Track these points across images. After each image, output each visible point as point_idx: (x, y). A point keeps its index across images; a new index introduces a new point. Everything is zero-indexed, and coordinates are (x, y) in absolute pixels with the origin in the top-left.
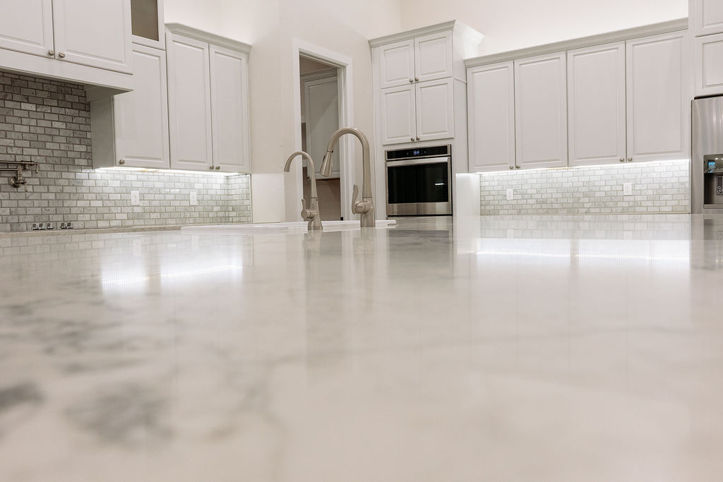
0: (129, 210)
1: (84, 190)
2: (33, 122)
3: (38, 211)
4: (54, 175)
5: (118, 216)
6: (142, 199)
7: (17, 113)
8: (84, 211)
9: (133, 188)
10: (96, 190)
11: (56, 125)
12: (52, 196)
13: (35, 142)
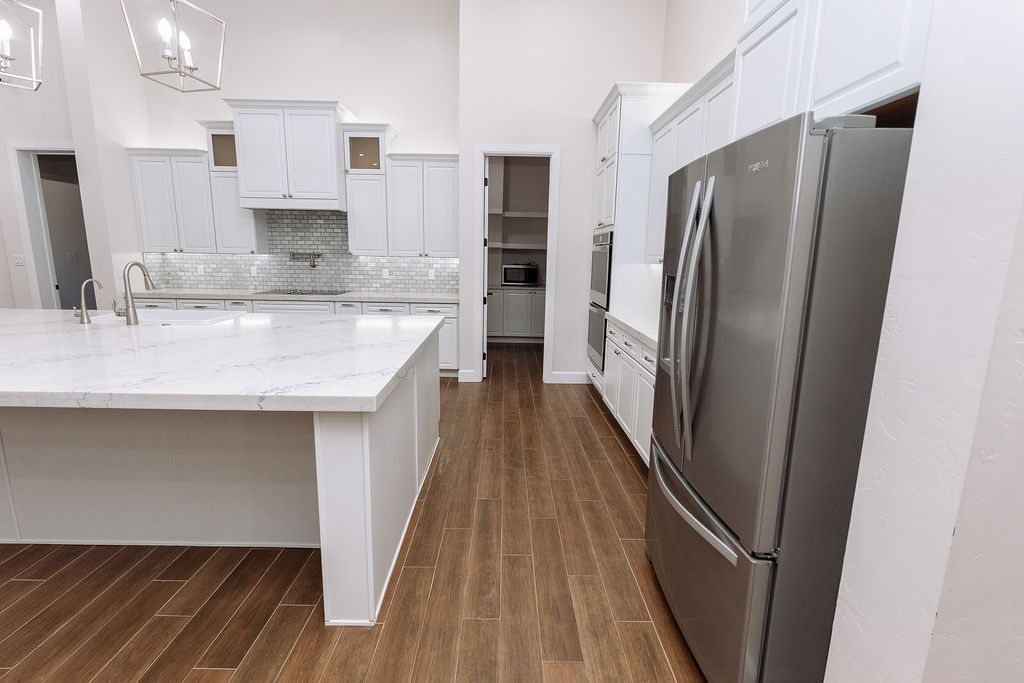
0: (382, 281)
1: (352, 268)
2: (323, 230)
3: (326, 280)
4: (334, 260)
5: (374, 285)
6: (391, 273)
7: (314, 226)
8: (352, 281)
9: (384, 267)
10: (359, 269)
11: (336, 230)
12: (333, 272)
13: (325, 242)
